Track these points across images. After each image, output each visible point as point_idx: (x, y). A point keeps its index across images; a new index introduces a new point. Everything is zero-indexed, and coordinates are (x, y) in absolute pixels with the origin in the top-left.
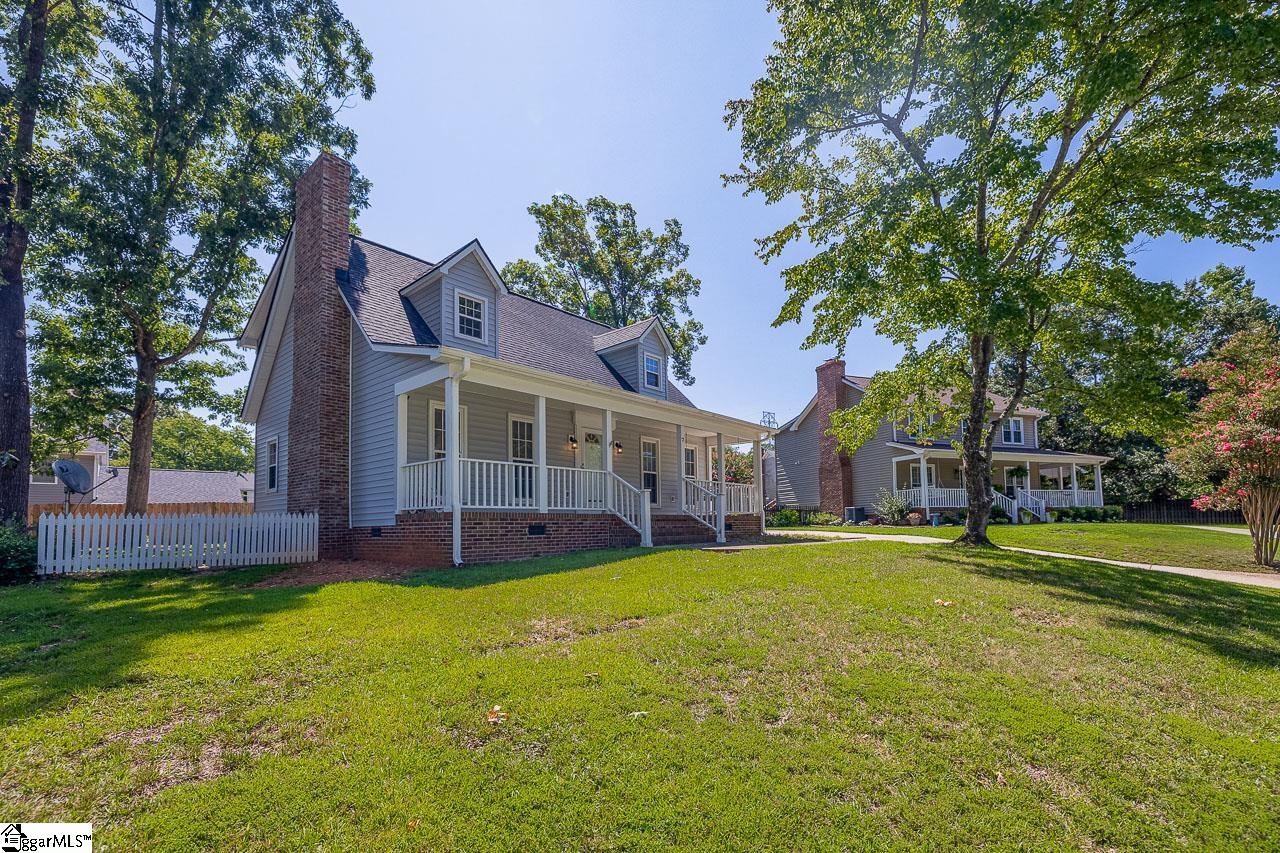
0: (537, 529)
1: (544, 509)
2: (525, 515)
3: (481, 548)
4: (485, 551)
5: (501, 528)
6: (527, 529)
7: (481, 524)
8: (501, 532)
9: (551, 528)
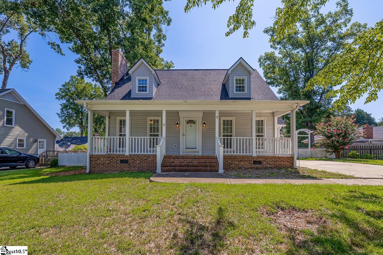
0: (124, 161)
1: (127, 154)
2: (118, 156)
3: (100, 167)
4: (101, 169)
5: (108, 161)
6: (119, 161)
7: (100, 159)
8: (107, 162)
9: (130, 161)
